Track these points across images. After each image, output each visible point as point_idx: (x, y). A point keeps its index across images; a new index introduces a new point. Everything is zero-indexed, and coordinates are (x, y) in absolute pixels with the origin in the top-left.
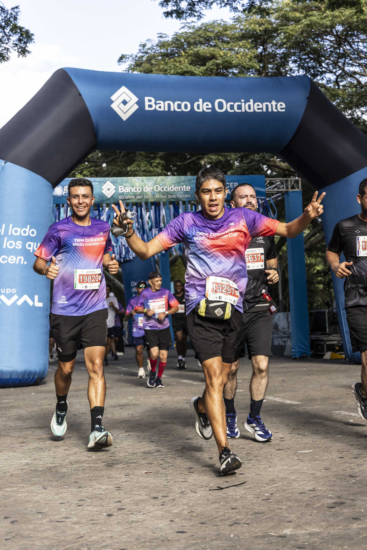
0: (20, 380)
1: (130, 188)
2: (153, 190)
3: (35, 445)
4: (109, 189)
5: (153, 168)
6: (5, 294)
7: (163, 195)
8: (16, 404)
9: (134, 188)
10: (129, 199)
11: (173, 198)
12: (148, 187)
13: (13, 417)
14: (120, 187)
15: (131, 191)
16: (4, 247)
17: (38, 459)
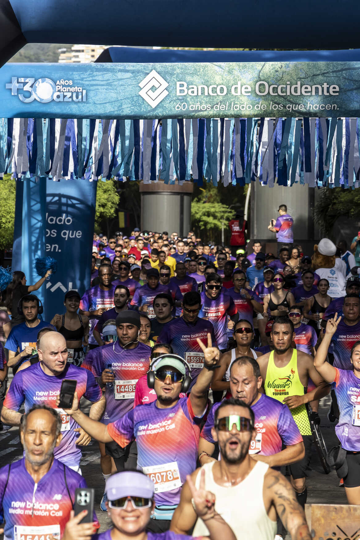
1: (200, 86)
4: (153, 89)
7: (276, 103)
9: (211, 87)
10: (198, 111)
12: (242, 85)
14: (178, 83)
15: (203, 93)
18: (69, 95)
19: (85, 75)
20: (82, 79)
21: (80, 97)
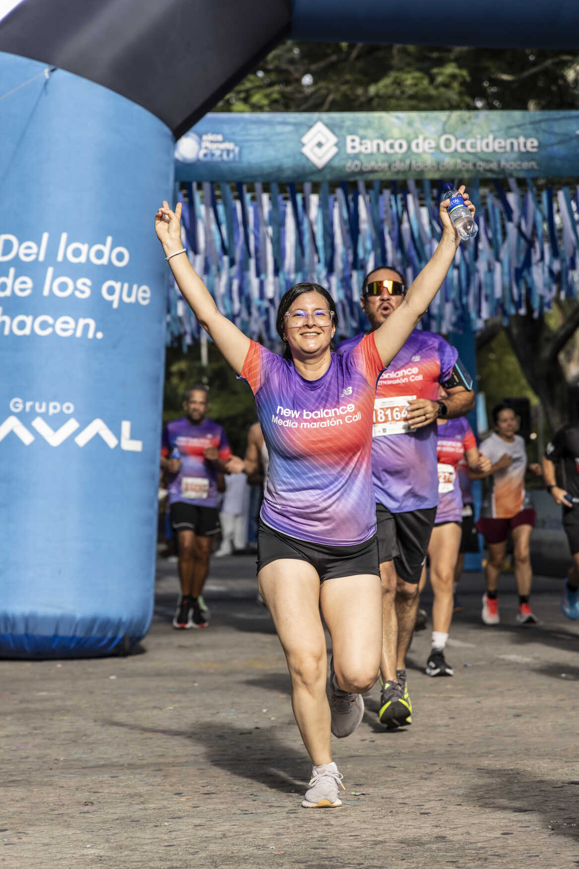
0: (80, 642)
1: (375, 142)
2: (438, 147)
3: (118, 811)
4: (320, 145)
5: (437, 87)
6: (45, 416)
7: (464, 161)
8: (69, 703)
9: (388, 142)
10: (373, 171)
11: (491, 171)
12: (425, 139)
13: (63, 736)
14: (349, 138)
15: (378, 149)
16: (46, 292)
17: (127, 847)
18: (218, 153)
19: (237, 129)
20: (234, 134)
21: (231, 155)
